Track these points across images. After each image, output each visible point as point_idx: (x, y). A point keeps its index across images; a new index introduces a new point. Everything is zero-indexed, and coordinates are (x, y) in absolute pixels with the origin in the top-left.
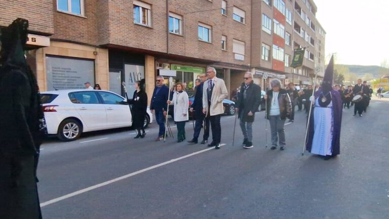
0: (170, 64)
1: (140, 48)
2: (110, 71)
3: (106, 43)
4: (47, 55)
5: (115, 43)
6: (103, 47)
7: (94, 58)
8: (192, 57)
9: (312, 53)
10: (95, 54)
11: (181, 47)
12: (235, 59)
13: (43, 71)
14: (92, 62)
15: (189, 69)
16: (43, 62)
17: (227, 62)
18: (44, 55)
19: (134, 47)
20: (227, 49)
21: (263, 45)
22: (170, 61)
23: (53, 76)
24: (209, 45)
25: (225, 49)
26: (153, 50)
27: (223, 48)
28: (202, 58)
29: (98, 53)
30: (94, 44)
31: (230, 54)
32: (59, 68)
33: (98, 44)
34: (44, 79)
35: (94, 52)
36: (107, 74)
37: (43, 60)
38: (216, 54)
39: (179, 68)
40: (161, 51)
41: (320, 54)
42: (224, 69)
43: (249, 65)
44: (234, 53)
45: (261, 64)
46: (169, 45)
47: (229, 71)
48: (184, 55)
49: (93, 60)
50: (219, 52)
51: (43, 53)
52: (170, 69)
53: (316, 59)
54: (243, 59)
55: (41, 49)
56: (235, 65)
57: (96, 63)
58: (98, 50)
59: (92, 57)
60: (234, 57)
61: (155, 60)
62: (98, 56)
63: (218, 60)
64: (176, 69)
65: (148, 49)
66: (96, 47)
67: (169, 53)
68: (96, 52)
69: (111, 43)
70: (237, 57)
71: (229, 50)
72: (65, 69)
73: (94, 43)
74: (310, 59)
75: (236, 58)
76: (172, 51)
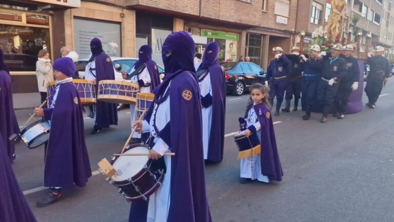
0: (200, 29)
1: (171, 9)
2: (137, 36)
3: (135, 4)
4: (75, 17)
5: (145, 4)
6: (130, 8)
7: (120, 21)
8: (226, 20)
9: (379, 14)
10: (122, 16)
11: (215, 8)
12: (276, 23)
13: (71, 35)
14: (118, 26)
15: (221, 35)
16: (71, 25)
17: (266, 26)
18: (73, 17)
19: (164, 8)
20: (267, 10)
21: (314, 4)
22: (200, 26)
23: (81, 41)
24: (247, 5)
25: (265, 10)
26: (184, 12)
27: (263, 9)
28: (238, 22)
29: (125, 15)
30: (122, 5)
31: (270, 16)
32: (86, 32)
33: (125, 5)
34: (72, 44)
35: (121, 14)
36: (134, 40)
37: (71, 22)
38: (255, 16)
39: (209, 33)
40: (192, 13)
41: (389, 14)
42: (261, 35)
43: (293, 30)
44: (276, 15)
45: (309, 28)
46: (202, 6)
47: (268, 38)
48: (217, 18)
49: (120, 23)
50: (258, 14)
51: (71, 15)
52: (200, 35)
53: (383, 21)
54: (286, 23)
55: (69, 10)
56: (275, 30)
57: (122, 26)
58: (125, 11)
59: (118, 19)
60: (275, 20)
61: (184, 25)
62: (125, 19)
63: (257, 24)
64: (206, 34)
65: (179, 11)
66: (122, 8)
67: (201, 15)
68: (123, 14)
69: (140, 3)
70: (280, 20)
71: (270, 11)
72: (92, 33)
73: (122, 3)
74: (374, 22)
75: (277, 21)
76: (205, 14)
